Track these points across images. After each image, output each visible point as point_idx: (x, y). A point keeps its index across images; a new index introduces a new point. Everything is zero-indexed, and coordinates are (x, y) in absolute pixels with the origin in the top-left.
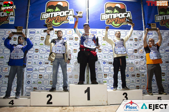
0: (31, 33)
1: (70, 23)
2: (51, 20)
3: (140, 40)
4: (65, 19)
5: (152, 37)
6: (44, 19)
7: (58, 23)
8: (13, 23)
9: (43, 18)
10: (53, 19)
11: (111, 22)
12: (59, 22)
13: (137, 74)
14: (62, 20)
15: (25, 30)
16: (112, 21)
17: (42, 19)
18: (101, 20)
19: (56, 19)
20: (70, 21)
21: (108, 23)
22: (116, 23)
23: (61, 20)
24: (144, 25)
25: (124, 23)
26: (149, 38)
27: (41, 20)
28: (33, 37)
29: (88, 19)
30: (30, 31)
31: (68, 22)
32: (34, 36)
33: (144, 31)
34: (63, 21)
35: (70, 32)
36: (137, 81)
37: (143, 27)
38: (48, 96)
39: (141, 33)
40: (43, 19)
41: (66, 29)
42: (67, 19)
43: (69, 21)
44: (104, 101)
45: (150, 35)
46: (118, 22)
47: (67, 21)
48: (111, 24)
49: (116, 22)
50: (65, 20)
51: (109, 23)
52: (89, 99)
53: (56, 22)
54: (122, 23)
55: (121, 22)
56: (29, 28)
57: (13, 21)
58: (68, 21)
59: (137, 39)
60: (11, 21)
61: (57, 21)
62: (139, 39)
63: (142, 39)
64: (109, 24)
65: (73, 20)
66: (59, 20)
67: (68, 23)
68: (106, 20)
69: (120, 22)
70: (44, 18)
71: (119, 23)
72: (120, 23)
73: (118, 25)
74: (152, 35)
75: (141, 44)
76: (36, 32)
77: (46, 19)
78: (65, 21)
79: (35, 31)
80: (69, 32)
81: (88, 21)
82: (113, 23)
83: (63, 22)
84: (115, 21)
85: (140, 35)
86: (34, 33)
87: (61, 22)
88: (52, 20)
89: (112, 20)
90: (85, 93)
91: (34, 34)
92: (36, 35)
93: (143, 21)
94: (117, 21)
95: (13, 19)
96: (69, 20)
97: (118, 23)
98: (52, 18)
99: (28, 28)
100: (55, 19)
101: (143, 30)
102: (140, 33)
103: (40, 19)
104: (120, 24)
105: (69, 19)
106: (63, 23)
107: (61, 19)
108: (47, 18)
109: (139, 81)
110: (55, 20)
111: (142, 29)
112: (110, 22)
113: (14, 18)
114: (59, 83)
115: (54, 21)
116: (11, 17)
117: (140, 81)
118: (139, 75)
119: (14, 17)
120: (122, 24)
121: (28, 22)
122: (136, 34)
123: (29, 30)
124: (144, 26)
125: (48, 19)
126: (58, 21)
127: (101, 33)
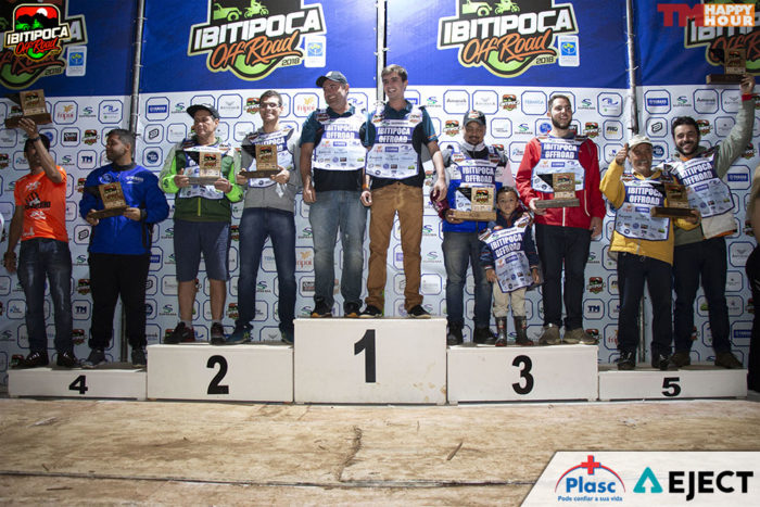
0: (151, 109)
1: (307, 65)
2: (229, 56)
3: (613, 129)
4: (289, 47)
5: (669, 117)
6: (201, 50)
7: (260, 68)
8: (83, 74)
9: (197, 47)
10: (240, 49)
11: (483, 55)
12: (263, 60)
13: (593, 280)
14: (277, 53)
15: (129, 98)
16: (489, 47)
17: (193, 50)
18: (439, 47)
19: (252, 50)
20: (310, 54)
21: (468, 58)
22: (505, 58)
23: (270, 54)
24: (630, 62)
25: (540, 57)
26: (653, 122)
27: (190, 54)
28: (160, 128)
29: (385, 46)
30: (150, 103)
31: (301, 59)
32: (165, 124)
33: (630, 91)
34: (279, 59)
35: (307, 102)
36: (590, 307)
37: (627, 73)
38: (211, 364)
39: (616, 99)
40: (197, 50)
41: (292, 92)
42: (298, 48)
43: (306, 57)
44: (432, 387)
45: (660, 109)
46: (516, 51)
47: (295, 57)
48: (482, 63)
49: (507, 55)
50: (287, 51)
51: (475, 60)
52: (370, 376)
53: (251, 62)
54: (533, 57)
55: (530, 51)
56: (143, 90)
57: (82, 64)
58: (301, 55)
59: (596, 127)
60: (71, 64)
61: (253, 58)
62: (607, 125)
63: (619, 126)
64: (474, 64)
65: (319, 50)
66: (263, 54)
67: (300, 62)
68: (462, 46)
69: (523, 51)
70: (203, 46)
71: (517, 57)
72: (524, 57)
73: (514, 65)
74: (667, 108)
75: (614, 147)
76: (173, 108)
77: (210, 52)
78: (286, 58)
79: (165, 102)
80: (302, 104)
81: (385, 52)
82: (494, 58)
83: (281, 62)
84: (499, 49)
85: (610, 110)
86: (164, 109)
87: (270, 60)
88: (234, 55)
89: (486, 47)
90: (356, 353)
91: (166, 114)
92: (174, 118)
93: (629, 47)
94: (512, 48)
95: (82, 54)
96: (305, 52)
97: (514, 56)
98: (236, 47)
99: (139, 92)
100: (248, 49)
101: (626, 86)
102: (610, 101)
103: (187, 50)
104: (521, 64)
105: (303, 46)
106: (279, 65)
107: (272, 47)
108: (214, 48)
109: (598, 308)
110: (246, 54)
111: (621, 83)
112: (477, 53)
113: (84, 50)
114: (265, 313)
115: (241, 58)
116: (72, 48)
117: (602, 309)
118: (600, 282)
119: (85, 48)
120: (534, 63)
121: (138, 65)
122: (594, 104)
123: (143, 99)
124: (631, 70)
125: (219, 52)
126: (260, 59)
127: (440, 102)
